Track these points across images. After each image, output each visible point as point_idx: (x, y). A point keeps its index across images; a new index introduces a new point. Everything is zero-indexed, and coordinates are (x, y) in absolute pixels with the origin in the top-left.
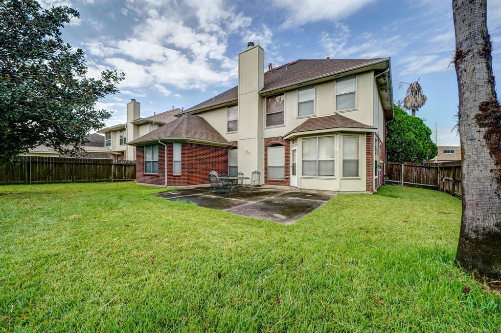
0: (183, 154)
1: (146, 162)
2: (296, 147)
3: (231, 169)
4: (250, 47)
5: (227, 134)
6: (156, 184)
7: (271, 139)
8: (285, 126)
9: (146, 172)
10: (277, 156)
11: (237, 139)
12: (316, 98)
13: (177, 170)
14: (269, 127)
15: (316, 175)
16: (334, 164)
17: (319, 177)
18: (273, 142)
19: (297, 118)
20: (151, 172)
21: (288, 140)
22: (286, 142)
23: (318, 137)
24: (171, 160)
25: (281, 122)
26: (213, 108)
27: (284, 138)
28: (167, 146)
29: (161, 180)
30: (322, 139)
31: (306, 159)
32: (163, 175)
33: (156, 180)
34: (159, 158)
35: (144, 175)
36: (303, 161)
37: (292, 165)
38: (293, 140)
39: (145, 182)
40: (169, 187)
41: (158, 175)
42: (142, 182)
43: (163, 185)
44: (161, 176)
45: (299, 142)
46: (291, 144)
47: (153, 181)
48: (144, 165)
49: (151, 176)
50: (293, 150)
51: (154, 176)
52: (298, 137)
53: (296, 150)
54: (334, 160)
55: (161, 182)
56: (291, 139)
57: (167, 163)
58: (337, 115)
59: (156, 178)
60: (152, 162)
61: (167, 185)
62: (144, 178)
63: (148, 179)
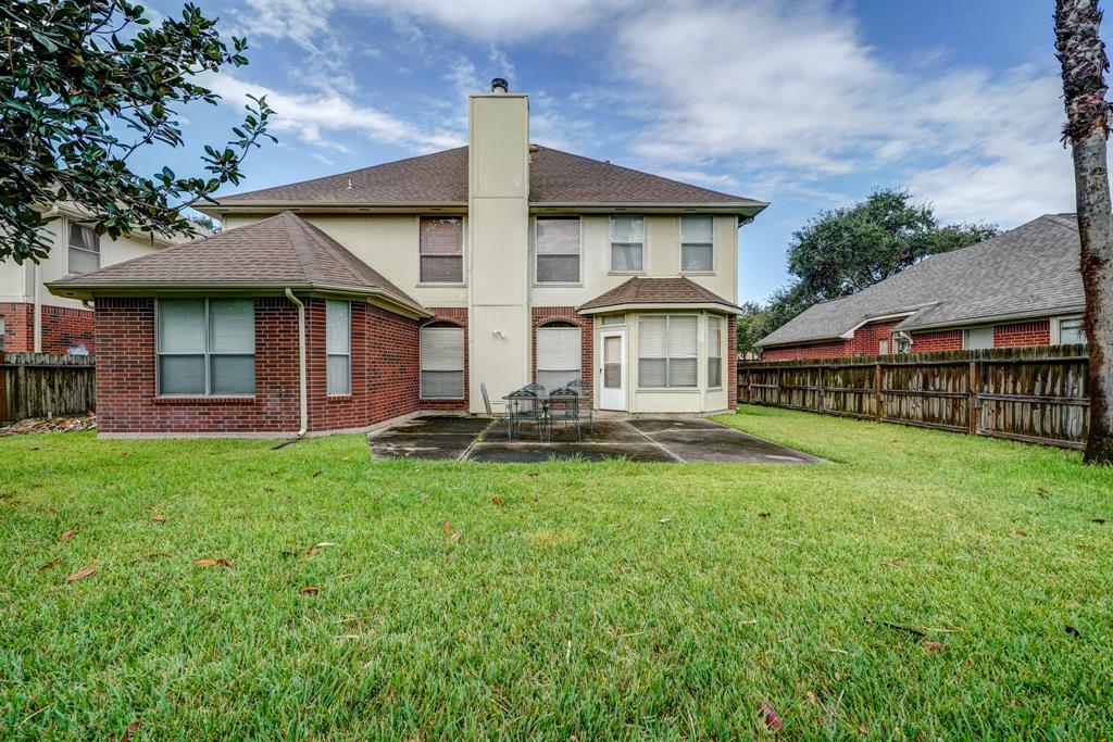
0: (356, 336)
1: (162, 357)
2: (601, 332)
3: (429, 377)
4: (499, 91)
5: (417, 287)
6: (241, 428)
7: (548, 310)
8: (581, 286)
9: (161, 393)
10: (561, 350)
11: (467, 302)
12: (646, 240)
13: (338, 382)
14: (544, 283)
15: (665, 386)
16: (696, 364)
17: (672, 389)
18: (553, 317)
19: (609, 274)
20: (204, 393)
21: (590, 317)
22: (583, 320)
23: (668, 315)
24: (318, 352)
25: (574, 276)
26: (372, 210)
27: (583, 312)
28: (306, 310)
29: (269, 418)
30: (674, 320)
31: (646, 355)
32: (282, 400)
33: (240, 418)
34: (259, 346)
35: (159, 404)
36: (640, 359)
37: (602, 367)
38: (604, 316)
39: (168, 426)
40: (313, 434)
41: (252, 400)
42: (142, 431)
43: (286, 431)
44: (272, 403)
45: (632, 323)
46: (597, 324)
47: (220, 422)
48: (154, 366)
49: (200, 404)
50: (607, 338)
51: (228, 404)
52: (628, 312)
53: (619, 337)
54: (719, 360)
55: (273, 422)
56: (597, 315)
57: (307, 361)
58: (683, 278)
59: (238, 411)
60: (207, 359)
61: (309, 430)
62: (157, 414)
63: (184, 415)
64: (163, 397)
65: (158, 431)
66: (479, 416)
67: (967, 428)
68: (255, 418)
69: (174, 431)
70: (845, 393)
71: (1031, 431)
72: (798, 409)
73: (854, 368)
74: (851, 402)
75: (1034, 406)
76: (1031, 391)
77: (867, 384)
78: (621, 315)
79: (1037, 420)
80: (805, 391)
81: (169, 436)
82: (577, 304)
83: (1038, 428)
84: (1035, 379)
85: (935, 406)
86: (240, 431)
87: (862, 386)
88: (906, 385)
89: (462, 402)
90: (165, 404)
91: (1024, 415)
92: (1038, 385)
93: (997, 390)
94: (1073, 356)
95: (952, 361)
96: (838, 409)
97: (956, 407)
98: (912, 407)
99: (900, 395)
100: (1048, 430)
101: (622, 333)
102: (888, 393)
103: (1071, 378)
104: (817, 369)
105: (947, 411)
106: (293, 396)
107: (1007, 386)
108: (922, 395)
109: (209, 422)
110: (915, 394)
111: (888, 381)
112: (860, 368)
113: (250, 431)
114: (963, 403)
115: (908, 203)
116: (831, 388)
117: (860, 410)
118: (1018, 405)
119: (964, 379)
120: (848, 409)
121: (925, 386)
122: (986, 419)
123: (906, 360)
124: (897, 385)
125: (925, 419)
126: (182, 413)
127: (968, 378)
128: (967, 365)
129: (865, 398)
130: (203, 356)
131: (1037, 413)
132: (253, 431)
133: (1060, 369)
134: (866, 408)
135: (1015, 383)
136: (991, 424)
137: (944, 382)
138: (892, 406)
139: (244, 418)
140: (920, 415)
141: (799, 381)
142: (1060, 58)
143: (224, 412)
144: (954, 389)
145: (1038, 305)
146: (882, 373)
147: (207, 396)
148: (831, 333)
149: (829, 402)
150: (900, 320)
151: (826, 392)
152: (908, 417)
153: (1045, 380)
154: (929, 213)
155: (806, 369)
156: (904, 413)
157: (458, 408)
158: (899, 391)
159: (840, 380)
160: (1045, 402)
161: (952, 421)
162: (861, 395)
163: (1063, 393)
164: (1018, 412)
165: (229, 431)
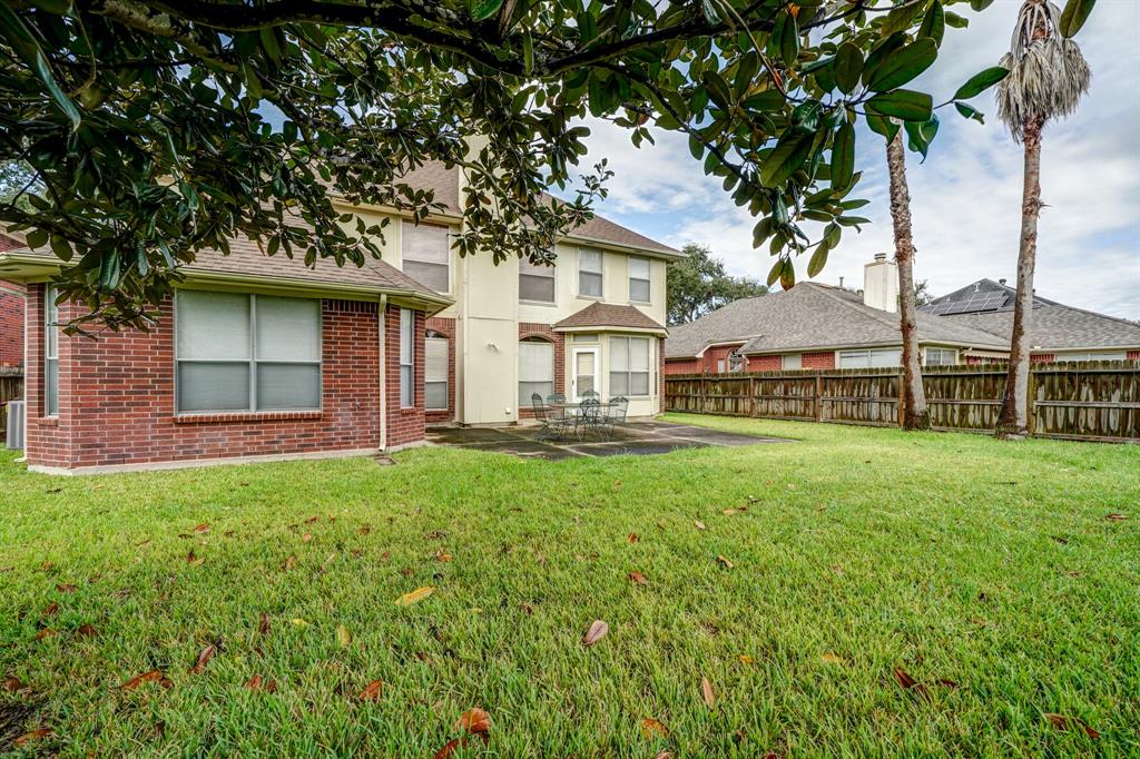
1: (182, 363)
2: (573, 349)
6: (303, 448)
7: (528, 325)
8: (556, 306)
9: (182, 409)
12: (603, 271)
14: (525, 301)
15: (628, 395)
16: (648, 377)
18: (532, 333)
19: (578, 297)
20: (248, 408)
21: (563, 334)
22: (556, 337)
23: (630, 336)
24: (394, 362)
25: (549, 297)
27: (559, 330)
28: (386, 317)
29: (340, 434)
30: (635, 341)
31: (614, 370)
32: (355, 414)
33: (303, 436)
34: (327, 355)
35: (182, 423)
36: (611, 373)
37: (575, 379)
38: (576, 335)
39: (197, 452)
40: (393, 449)
41: (319, 415)
42: (153, 460)
43: (361, 447)
44: (343, 417)
45: (605, 341)
46: (568, 341)
47: (274, 442)
48: (169, 375)
49: (247, 422)
50: (578, 354)
51: (285, 420)
52: (602, 332)
53: (593, 353)
54: (648, 373)
55: (344, 438)
56: (569, 333)
57: (387, 372)
58: (632, 307)
59: (302, 428)
60: (253, 367)
61: (388, 445)
62: (179, 437)
63: (222, 436)
64: (185, 415)
65: (181, 458)
66: (473, 427)
67: (815, 418)
68: (322, 435)
69: (205, 457)
70: (724, 399)
71: (852, 418)
72: (681, 412)
73: (732, 380)
74: (729, 404)
75: (853, 403)
76: (852, 395)
77: (742, 392)
78: (595, 334)
79: (855, 411)
80: (688, 398)
81: (197, 463)
82: (552, 322)
83: (855, 416)
84: (854, 388)
85: (792, 406)
86: (302, 451)
87: (738, 393)
88: (772, 391)
89: (446, 414)
90: (193, 424)
91: (848, 409)
92: (856, 391)
93: (832, 395)
94: (874, 375)
95: (804, 376)
96: (718, 410)
97: (806, 406)
98: (775, 406)
99: (768, 399)
100: (861, 416)
101: (596, 350)
102: (758, 398)
103: (873, 387)
104: (700, 381)
105: (801, 409)
106: (368, 409)
107: (838, 392)
108: (784, 399)
109: (259, 443)
110: (779, 398)
111: (758, 390)
112: (737, 380)
113: (315, 450)
114: (812, 403)
115: (709, 257)
116: (712, 394)
117: (736, 411)
118: (844, 403)
119: (812, 388)
120: (726, 410)
121: (786, 393)
122: (825, 412)
123: (772, 375)
124: (765, 392)
125: (785, 414)
126: (219, 434)
127: (815, 387)
128: (815, 379)
129: (741, 401)
130: (247, 364)
131: (855, 407)
132: (319, 450)
133: (867, 381)
134: (741, 407)
135: (842, 390)
136: (829, 416)
137: (799, 390)
138: (762, 407)
139: (307, 436)
140: (782, 411)
141: (682, 390)
142: (894, 216)
143: (279, 431)
144: (805, 394)
145: (827, 342)
146: (755, 385)
147: (253, 412)
148: (687, 353)
149: (710, 405)
150: (740, 346)
151: (707, 398)
152: (773, 413)
153: (859, 388)
154: (721, 266)
155: (689, 381)
156: (770, 410)
157: (442, 420)
158: (767, 396)
159: (719, 389)
160: (859, 402)
161: (804, 414)
162: (737, 399)
163: (869, 396)
164: (844, 408)
165: (286, 452)
